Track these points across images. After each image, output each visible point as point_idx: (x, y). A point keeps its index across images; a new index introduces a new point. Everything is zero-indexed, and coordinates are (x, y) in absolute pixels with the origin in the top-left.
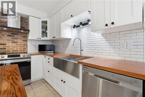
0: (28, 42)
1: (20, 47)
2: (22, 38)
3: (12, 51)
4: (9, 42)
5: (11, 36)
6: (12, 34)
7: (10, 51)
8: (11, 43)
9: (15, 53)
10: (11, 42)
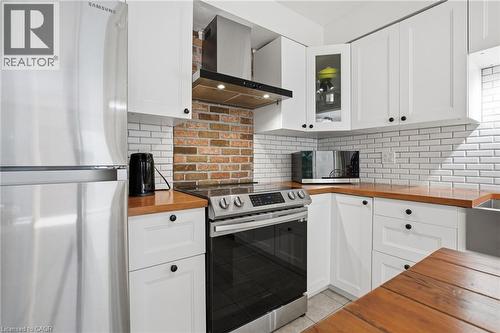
0: (255, 141)
1: (234, 161)
2: (239, 124)
3: (213, 177)
4: (205, 141)
5: (208, 117)
6: (212, 109)
7: (206, 176)
8: (209, 147)
9: (221, 185)
10: (209, 139)
